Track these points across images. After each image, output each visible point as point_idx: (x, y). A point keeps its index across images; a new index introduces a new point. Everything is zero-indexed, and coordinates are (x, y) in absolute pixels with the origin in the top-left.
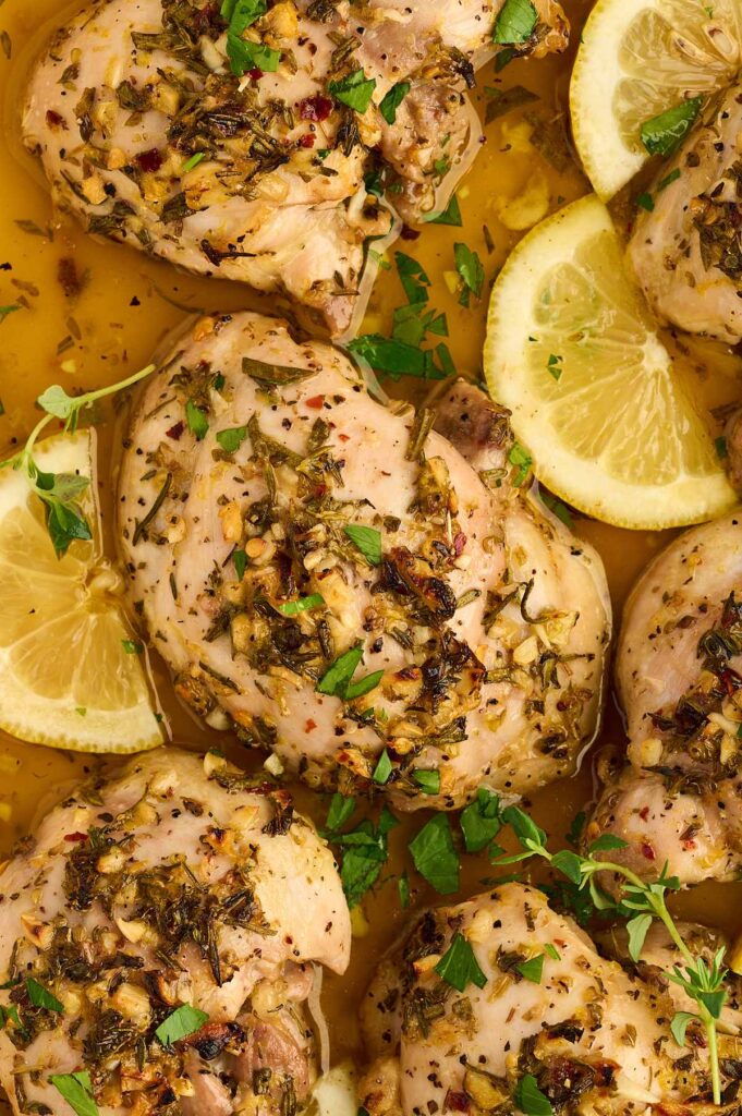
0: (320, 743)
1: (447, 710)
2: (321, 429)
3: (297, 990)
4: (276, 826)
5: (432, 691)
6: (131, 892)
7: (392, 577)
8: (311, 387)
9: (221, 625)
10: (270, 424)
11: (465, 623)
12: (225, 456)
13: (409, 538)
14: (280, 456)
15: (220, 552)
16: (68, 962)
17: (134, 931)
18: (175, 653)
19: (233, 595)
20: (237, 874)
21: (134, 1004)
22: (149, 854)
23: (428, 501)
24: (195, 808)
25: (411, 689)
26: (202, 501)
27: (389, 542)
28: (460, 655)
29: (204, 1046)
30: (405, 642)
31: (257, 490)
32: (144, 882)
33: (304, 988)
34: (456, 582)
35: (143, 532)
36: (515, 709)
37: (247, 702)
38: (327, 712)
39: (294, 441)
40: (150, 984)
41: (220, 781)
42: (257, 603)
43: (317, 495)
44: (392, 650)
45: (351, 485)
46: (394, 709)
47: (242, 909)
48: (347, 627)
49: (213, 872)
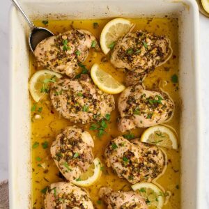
0: (87, 118)
1: (97, 107)
2: (69, 86)
3: (89, 150)
4: (83, 131)
5: (95, 106)
6: (68, 142)
7: (84, 96)
8: (66, 83)
9: (70, 111)
10: (64, 88)
11: (94, 97)
12: (61, 94)
13: (84, 91)
14: (66, 91)
15: (66, 104)
16: (62, 151)
17: (69, 146)
18: (67, 117)
19: (70, 107)
20: (79, 137)
21: (71, 154)
22: (69, 137)
23: (84, 87)
24: (73, 131)
25: (93, 106)
26: (61, 100)
27: (82, 93)
28: (96, 100)
29: (79, 157)
30: (89, 102)
31: (66, 95)
32: (69, 140)
33: (90, 150)
34: (91, 93)
35: (57, 107)
36: (104, 103)
37: (77, 118)
38: (86, 114)
39: (67, 89)
40: (72, 151)
41: (76, 128)
42: (73, 107)
43: (72, 93)
44: (89, 104)
45: (75, 89)
46: (92, 109)
47: (81, 141)
48: (83, 104)
49: (77, 138)
